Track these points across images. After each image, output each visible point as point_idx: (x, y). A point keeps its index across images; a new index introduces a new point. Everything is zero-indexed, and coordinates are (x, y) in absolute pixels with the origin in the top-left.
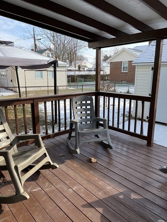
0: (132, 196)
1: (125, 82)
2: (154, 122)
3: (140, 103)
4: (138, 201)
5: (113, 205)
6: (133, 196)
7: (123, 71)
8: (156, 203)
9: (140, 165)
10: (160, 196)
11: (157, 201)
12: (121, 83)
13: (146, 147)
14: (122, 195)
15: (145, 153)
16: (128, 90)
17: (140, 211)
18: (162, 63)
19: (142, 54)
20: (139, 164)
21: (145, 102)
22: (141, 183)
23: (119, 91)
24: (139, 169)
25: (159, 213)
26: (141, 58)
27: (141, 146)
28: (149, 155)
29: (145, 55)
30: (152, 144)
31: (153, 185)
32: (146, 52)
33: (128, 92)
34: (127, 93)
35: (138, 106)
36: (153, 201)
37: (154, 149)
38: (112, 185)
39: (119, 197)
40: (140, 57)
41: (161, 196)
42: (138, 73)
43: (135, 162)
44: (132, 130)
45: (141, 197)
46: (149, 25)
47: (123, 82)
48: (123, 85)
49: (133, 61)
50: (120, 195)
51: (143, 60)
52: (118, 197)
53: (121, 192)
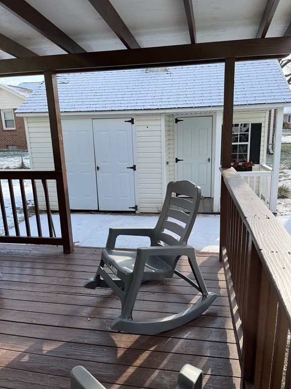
0: (44, 348)
1: (15, 147)
2: (68, 212)
3: (39, 182)
4: (56, 352)
5: (10, 381)
6: (47, 348)
7: (6, 127)
8: (86, 341)
9: (55, 290)
10: (90, 328)
11: (87, 338)
12: (6, 149)
13: (63, 257)
14: (27, 356)
15: (62, 267)
16: (22, 163)
17: (60, 368)
18: (62, 114)
19: (31, 96)
20: (53, 289)
21: (48, 181)
22: (59, 320)
23: (5, 166)
24: (54, 297)
25: (91, 356)
26: (31, 105)
27: (56, 257)
28: (68, 268)
29: (36, 99)
30: (71, 249)
31: (79, 315)
32: (37, 93)
33: (23, 166)
34: (21, 168)
35: (38, 190)
36: (81, 341)
37: (76, 256)
38: (4, 346)
39: (22, 360)
40: (29, 102)
41: (92, 326)
42: (32, 130)
43: (46, 287)
44: (34, 234)
45: (60, 344)
46: (29, 48)
47: (10, 148)
48: (12, 153)
49: (16, 109)
50: (24, 357)
51: (35, 107)
52: (19, 362)
53: (23, 350)
